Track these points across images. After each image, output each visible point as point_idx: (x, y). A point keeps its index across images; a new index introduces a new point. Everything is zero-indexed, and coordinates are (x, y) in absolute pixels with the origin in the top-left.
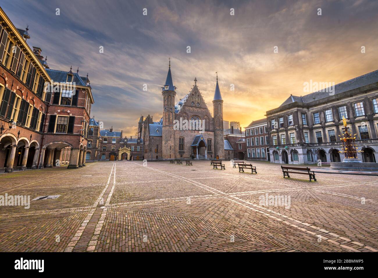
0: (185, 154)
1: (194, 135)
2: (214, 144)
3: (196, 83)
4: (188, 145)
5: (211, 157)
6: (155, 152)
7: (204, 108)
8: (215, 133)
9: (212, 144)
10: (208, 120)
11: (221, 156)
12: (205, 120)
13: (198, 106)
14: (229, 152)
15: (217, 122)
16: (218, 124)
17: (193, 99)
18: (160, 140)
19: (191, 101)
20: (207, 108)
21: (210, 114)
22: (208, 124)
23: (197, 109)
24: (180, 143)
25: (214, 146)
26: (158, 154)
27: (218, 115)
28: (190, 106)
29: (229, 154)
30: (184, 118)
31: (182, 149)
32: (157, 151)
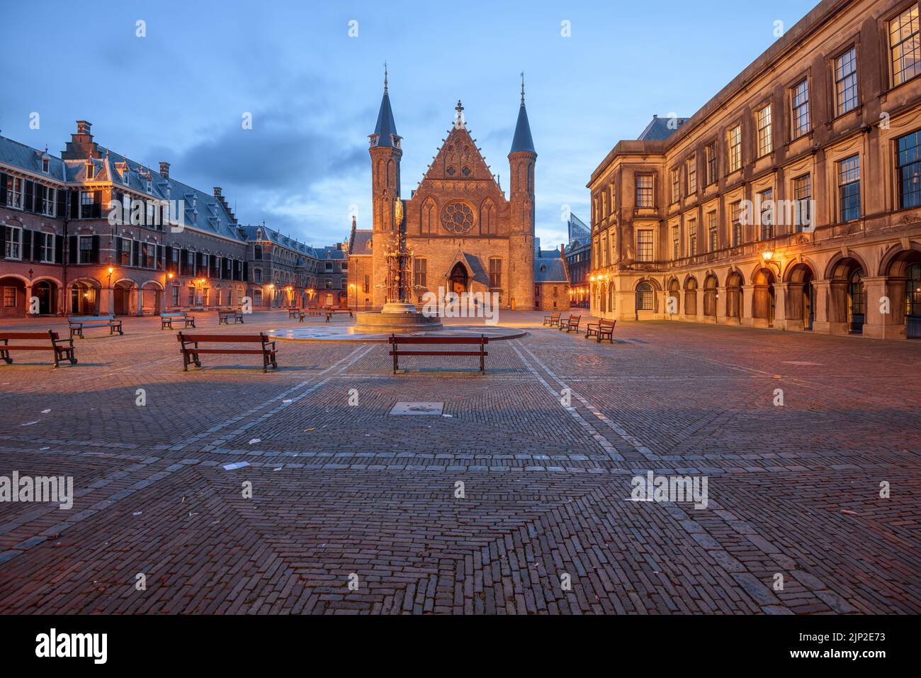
1: (454, 251)
2: (507, 268)
4: (439, 274)
5: (500, 301)
6: (363, 291)
7: (480, 178)
8: (510, 242)
9: (502, 269)
10: (494, 210)
11: (519, 299)
12: (485, 210)
13: (466, 175)
14: (555, 288)
15: (514, 212)
16: (517, 218)
17: (452, 160)
18: (371, 264)
19: (447, 165)
20: (491, 178)
21: (499, 193)
22: (494, 220)
23: (462, 185)
24: (419, 270)
25: (506, 275)
26: (368, 296)
27: (517, 194)
28: (442, 178)
29: (555, 295)
30: (428, 210)
31: (424, 283)
32: (367, 290)
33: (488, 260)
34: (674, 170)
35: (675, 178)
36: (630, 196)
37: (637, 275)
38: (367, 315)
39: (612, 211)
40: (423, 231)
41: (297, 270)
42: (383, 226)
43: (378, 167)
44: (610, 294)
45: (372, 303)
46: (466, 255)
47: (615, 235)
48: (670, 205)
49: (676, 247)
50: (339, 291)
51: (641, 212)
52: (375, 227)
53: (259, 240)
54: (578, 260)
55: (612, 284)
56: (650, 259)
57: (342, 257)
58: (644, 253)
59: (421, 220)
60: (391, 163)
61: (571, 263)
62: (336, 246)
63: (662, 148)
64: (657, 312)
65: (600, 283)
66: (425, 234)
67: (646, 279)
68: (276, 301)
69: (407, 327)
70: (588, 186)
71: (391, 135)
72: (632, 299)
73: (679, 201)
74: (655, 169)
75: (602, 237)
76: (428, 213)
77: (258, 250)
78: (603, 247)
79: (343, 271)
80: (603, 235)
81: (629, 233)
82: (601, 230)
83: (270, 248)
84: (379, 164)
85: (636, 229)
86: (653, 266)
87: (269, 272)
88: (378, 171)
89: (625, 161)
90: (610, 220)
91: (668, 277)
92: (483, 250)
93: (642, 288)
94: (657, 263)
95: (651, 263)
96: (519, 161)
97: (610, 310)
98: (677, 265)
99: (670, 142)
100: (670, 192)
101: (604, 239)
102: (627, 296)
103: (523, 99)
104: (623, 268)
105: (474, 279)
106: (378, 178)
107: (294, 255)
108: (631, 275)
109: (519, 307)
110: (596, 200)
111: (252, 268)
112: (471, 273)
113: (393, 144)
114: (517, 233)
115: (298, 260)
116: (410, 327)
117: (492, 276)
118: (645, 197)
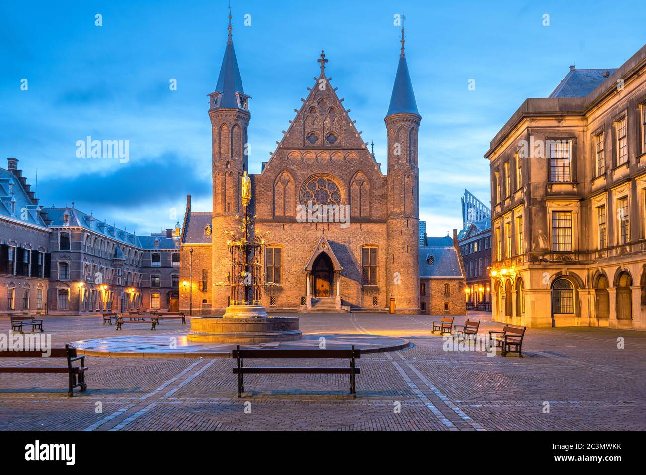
0: (283, 295)
1: (316, 238)
2: (384, 260)
3: (323, 67)
4: (297, 268)
5: (375, 302)
6: (199, 289)
7: (350, 147)
8: (387, 227)
9: (378, 260)
10: (367, 187)
11: (400, 301)
12: (355, 187)
13: (331, 143)
14: (447, 286)
15: (392, 189)
16: (396, 197)
17: (313, 124)
18: (210, 255)
19: (307, 131)
20: (363, 147)
21: (373, 165)
22: (367, 199)
23: (326, 155)
24: (271, 263)
25: (383, 269)
26: (206, 296)
27: (396, 167)
28: (302, 147)
29: (447, 293)
30: (282, 187)
31: (278, 280)
32: (204, 288)
33: (359, 249)
34: (598, 135)
35: (599, 144)
36: (541, 168)
37: (553, 269)
38: (205, 321)
39: (518, 188)
40: (277, 214)
41: (115, 263)
42: (226, 208)
43: (220, 133)
44: (518, 293)
45: (210, 306)
46: (331, 243)
47: (523, 218)
48: (594, 179)
49: (602, 232)
50: (168, 290)
51: (556, 188)
52: (215, 209)
53: (66, 226)
54: (476, 250)
55: (519, 280)
56: (569, 248)
57: (173, 247)
58: (561, 240)
59: (274, 199)
60: (236, 129)
61: (466, 253)
62: (166, 233)
63: (581, 107)
64: (579, 315)
65: (504, 280)
66: (279, 217)
67: (564, 273)
68: (87, 303)
69: (255, 337)
70: (487, 156)
71: (237, 93)
72: (547, 299)
73: (605, 174)
74: (574, 133)
75: (506, 220)
76: (282, 191)
77: (65, 239)
78: (507, 233)
79: (175, 264)
80: (507, 218)
81: (540, 214)
82: (504, 212)
83: (80, 236)
84: (220, 129)
85: (550, 210)
86: (573, 257)
87: (79, 266)
88: (220, 139)
89: (534, 124)
90: (516, 199)
91: (593, 272)
92: (354, 237)
93: (559, 285)
94: (578, 253)
95: (570, 253)
96: (398, 125)
97: (518, 314)
98: (605, 255)
99: (592, 100)
100: (593, 162)
101: (509, 223)
102: (540, 295)
103: (403, 49)
104: (533, 259)
105: (341, 273)
106: (220, 148)
107: (111, 244)
108: (545, 269)
109: (399, 310)
110: (497, 174)
111: (57, 260)
112: (337, 266)
113: (239, 105)
114: (396, 216)
115: (116, 251)
116: (259, 336)
117: (365, 270)
118: (560, 170)
